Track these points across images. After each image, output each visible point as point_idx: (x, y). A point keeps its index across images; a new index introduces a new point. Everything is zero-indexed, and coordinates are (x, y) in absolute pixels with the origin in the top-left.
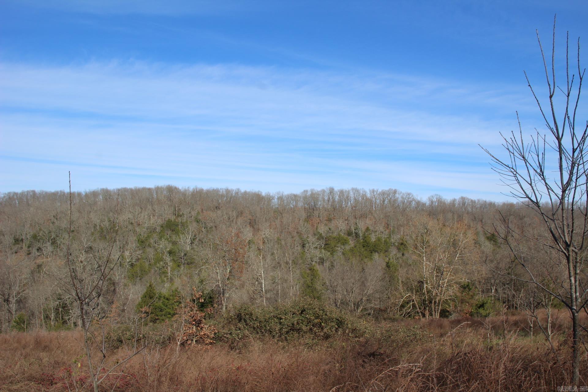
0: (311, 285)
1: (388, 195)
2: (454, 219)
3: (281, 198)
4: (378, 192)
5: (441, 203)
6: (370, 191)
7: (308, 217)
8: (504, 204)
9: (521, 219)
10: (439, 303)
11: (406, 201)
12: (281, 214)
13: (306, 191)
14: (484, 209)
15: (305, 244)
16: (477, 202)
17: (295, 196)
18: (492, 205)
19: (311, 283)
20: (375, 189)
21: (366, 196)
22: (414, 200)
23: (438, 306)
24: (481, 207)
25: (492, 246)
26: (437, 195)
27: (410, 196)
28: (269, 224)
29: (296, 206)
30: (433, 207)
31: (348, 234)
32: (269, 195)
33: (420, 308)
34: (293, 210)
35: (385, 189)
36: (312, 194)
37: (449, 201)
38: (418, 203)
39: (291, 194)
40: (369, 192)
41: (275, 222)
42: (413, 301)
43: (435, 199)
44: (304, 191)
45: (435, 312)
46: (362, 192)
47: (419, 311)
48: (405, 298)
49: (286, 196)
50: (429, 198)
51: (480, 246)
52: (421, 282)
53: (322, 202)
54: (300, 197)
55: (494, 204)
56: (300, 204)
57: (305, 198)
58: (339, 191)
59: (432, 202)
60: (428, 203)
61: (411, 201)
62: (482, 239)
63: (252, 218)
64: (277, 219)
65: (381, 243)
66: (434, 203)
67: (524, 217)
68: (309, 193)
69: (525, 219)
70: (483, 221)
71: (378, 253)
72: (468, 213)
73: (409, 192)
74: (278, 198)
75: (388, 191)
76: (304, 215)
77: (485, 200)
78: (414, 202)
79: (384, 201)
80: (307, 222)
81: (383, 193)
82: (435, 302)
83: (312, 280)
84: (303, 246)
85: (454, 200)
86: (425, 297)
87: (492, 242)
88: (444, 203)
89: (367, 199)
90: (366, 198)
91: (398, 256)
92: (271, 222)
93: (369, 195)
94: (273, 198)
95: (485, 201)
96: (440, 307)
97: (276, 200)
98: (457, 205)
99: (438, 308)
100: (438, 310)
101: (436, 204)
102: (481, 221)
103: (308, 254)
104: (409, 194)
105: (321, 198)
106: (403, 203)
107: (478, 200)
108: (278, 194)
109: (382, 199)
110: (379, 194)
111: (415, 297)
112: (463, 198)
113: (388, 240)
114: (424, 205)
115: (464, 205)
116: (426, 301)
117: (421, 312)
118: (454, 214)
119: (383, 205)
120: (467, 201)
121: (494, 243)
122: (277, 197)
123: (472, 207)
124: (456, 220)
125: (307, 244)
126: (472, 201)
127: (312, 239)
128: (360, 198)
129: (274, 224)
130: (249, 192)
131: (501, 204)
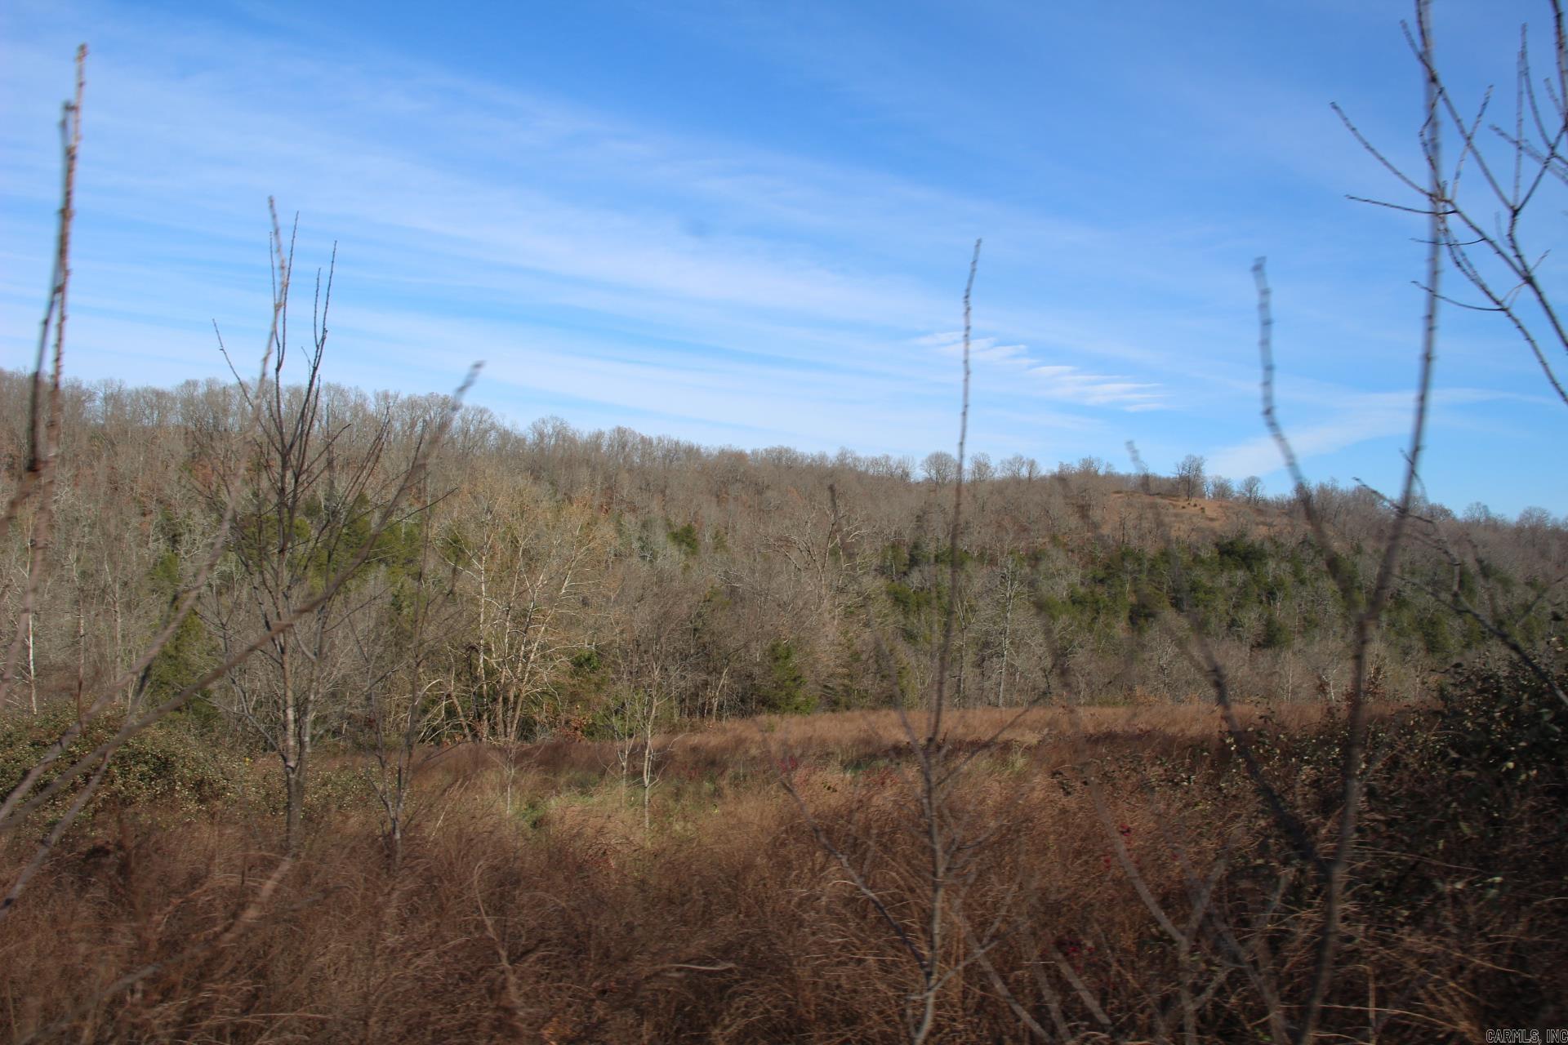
0: (174, 653)
1: (426, 410)
2: (595, 483)
3: (114, 399)
4: (399, 401)
5: (564, 441)
6: (377, 396)
7: (194, 457)
8: (722, 453)
9: (760, 492)
10: (516, 703)
11: (472, 428)
12: (113, 444)
13: (191, 384)
14: (671, 461)
15: (180, 535)
16: (655, 442)
17: (160, 395)
18: (692, 453)
19: (176, 648)
20: (391, 393)
21: (364, 410)
22: (493, 427)
23: (514, 709)
24: (665, 457)
25: (683, 557)
26: (557, 418)
27: (486, 417)
28: (73, 471)
29: (159, 426)
30: (542, 449)
31: (308, 509)
32: (79, 387)
33: (465, 716)
34: (150, 439)
35: (418, 394)
36: (210, 394)
37: (586, 436)
38: (505, 435)
39: (146, 390)
40: (373, 400)
41: (91, 466)
42: (449, 696)
43: (549, 430)
44: (188, 383)
45: (506, 726)
46: (353, 397)
47: (464, 724)
48: (429, 690)
49: (129, 395)
50: (534, 425)
51: (654, 556)
52: (473, 648)
53: (239, 417)
54: (173, 399)
55: (698, 450)
56: (175, 419)
57: (189, 402)
58: (288, 391)
59: (541, 435)
60: (531, 438)
61: (486, 431)
62: (660, 538)
63: (16, 453)
64: (99, 458)
65: (398, 539)
66: (546, 440)
67: (768, 487)
68: (201, 390)
69: (769, 494)
70: (668, 492)
71: (387, 565)
72: (630, 471)
73: (482, 405)
74: (106, 399)
75: (427, 400)
76: (181, 450)
77: (676, 439)
78: (493, 434)
79: (413, 425)
80: (190, 471)
81: (412, 404)
82: (506, 700)
83: (177, 639)
84: (174, 540)
85: (600, 435)
86: (481, 687)
87: (684, 547)
88: (573, 441)
89: (368, 419)
90: (364, 415)
91: (441, 574)
92: (78, 468)
93: (371, 407)
94: (91, 396)
95: (677, 443)
96: (518, 713)
97: (98, 403)
98: (604, 448)
99: (514, 716)
100: (512, 722)
101: (553, 442)
102: (663, 492)
103: (189, 564)
104: (482, 411)
105: (235, 408)
106: (466, 433)
107: (659, 439)
108: (106, 386)
109: (408, 421)
110: (401, 406)
111: (456, 688)
112: (621, 432)
113: (416, 531)
114: (520, 441)
115: (623, 448)
116: (483, 697)
117: (469, 726)
118: (594, 469)
119: (410, 437)
120: (631, 439)
121: (689, 550)
122: (101, 395)
123: (643, 456)
124: (598, 487)
125: (187, 536)
126: (643, 440)
127: (200, 519)
128: (348, 414)
129: (88, 472)
130: (12, 374)
131: (716, 453)
